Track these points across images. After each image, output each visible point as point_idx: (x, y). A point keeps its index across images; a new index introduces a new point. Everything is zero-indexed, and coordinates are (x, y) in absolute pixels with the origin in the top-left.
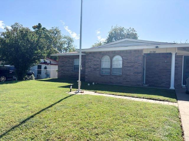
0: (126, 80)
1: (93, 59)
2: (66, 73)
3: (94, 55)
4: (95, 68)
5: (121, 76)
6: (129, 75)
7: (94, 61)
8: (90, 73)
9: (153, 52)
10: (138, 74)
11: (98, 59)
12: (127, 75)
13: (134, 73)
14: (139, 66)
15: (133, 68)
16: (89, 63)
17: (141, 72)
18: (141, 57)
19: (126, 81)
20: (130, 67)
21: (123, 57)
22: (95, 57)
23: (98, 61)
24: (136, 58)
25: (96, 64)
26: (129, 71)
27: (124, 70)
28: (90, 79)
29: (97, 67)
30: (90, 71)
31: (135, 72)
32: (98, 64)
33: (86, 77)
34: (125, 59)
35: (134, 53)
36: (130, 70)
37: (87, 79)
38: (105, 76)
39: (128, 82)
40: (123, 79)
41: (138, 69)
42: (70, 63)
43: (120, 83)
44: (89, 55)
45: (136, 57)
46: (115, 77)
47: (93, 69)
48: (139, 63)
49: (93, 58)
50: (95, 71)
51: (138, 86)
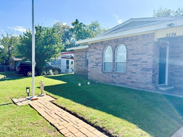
0: (130, 80)
1: (95, 52)
2: (80, 68)
3: (96, 47)
4: (97, 63)
5: (125, 74)
6: (135, 73)
7: (96, 54)
8: (93, 69)
9: (171, 35)
10: (147, 71)
11: (100, 51)
12: (132, 73)
13: (141, 70)
14: (149, 59)
15: (140, 62)
16: (91, 56)
17: (151, 69)
18: (152, 44)
19: (132, 82)
20: (137, 60)
21: (128, 47)
22: (97, 49)
23: (100, 54)
24: (145, 47)
25: (98, 57)
26: (135, 67)
27: (129, 65)
28: (92, 76)
29: (99, 61)
30: (93, 67)
31: (143, 68)
32: (100, 58)
33: (89, 74)
34: (130, 50)
35: (142, 39)
36: (136, 65)
37: (89, 76)
38: (107, 73)
39: (134, 82)
40: (128, 78)
41: (148, 64)
42: (83, 57)
43: (124, 84)
44: (91, 46)
45: (144, 45)
46: (118, 74)
47: (95, 64)
48: (148, 55)
49: (95, 50)
50: (97, 67)
51: (147, 89)
